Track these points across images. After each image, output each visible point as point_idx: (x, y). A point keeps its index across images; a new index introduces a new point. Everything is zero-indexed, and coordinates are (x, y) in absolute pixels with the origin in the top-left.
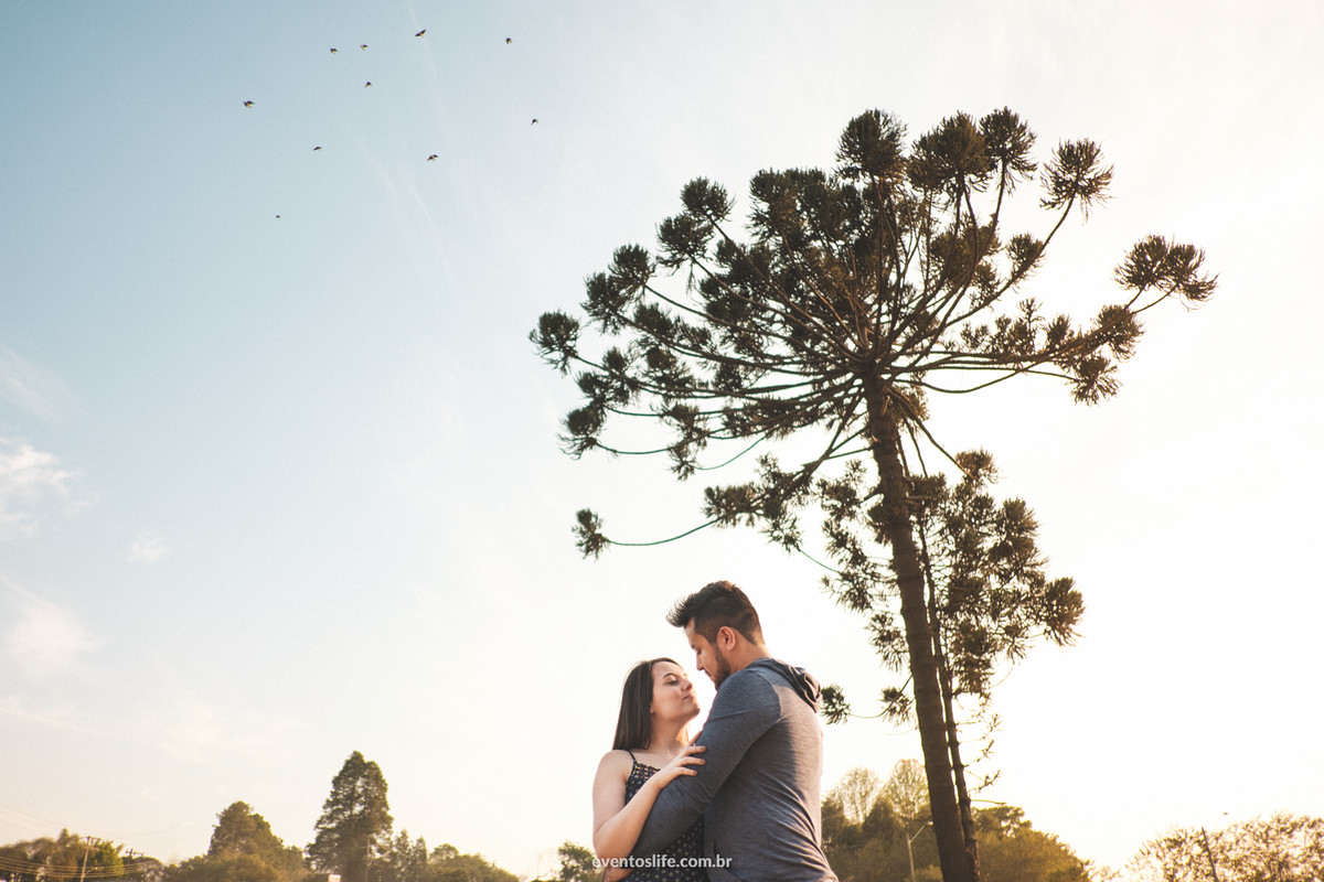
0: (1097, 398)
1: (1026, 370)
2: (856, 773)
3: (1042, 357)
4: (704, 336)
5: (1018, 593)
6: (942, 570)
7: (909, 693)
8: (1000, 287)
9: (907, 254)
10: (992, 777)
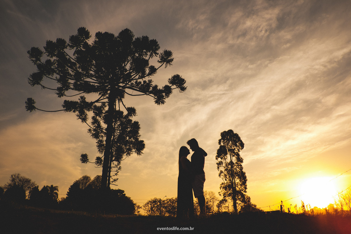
0: (160, 104)
1: (148, 94)
2: (85, 177)
3: (151, 92)
4: (74, 64)
5: (132, 141)
6: (117, 133)
7: (103, 158)
8: (146, 75)
9: (128, 61)
10: (116, 179)
